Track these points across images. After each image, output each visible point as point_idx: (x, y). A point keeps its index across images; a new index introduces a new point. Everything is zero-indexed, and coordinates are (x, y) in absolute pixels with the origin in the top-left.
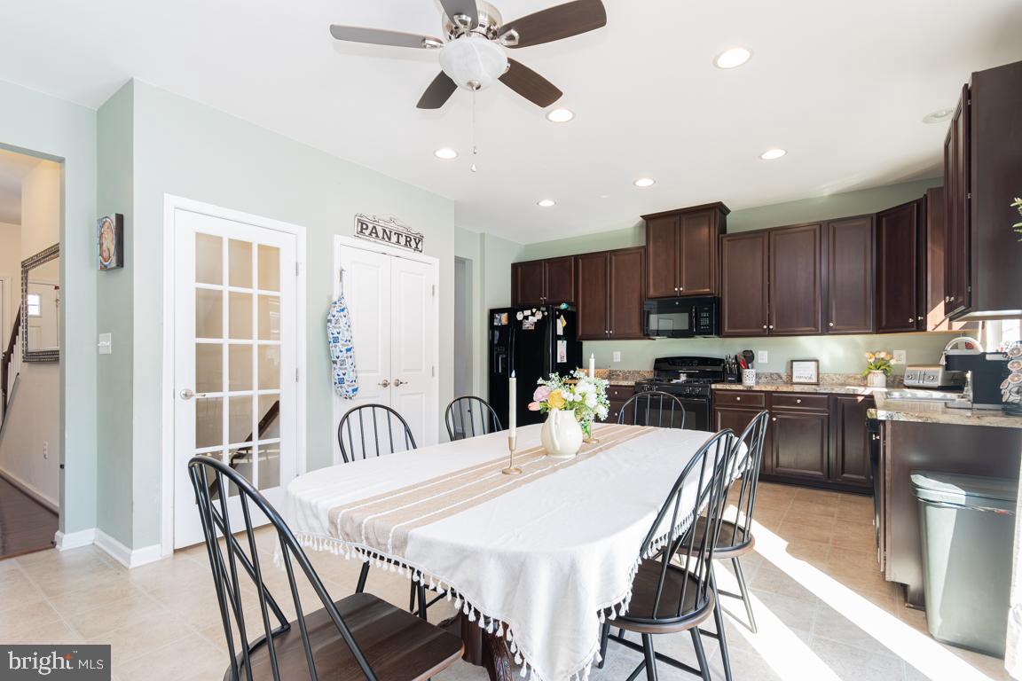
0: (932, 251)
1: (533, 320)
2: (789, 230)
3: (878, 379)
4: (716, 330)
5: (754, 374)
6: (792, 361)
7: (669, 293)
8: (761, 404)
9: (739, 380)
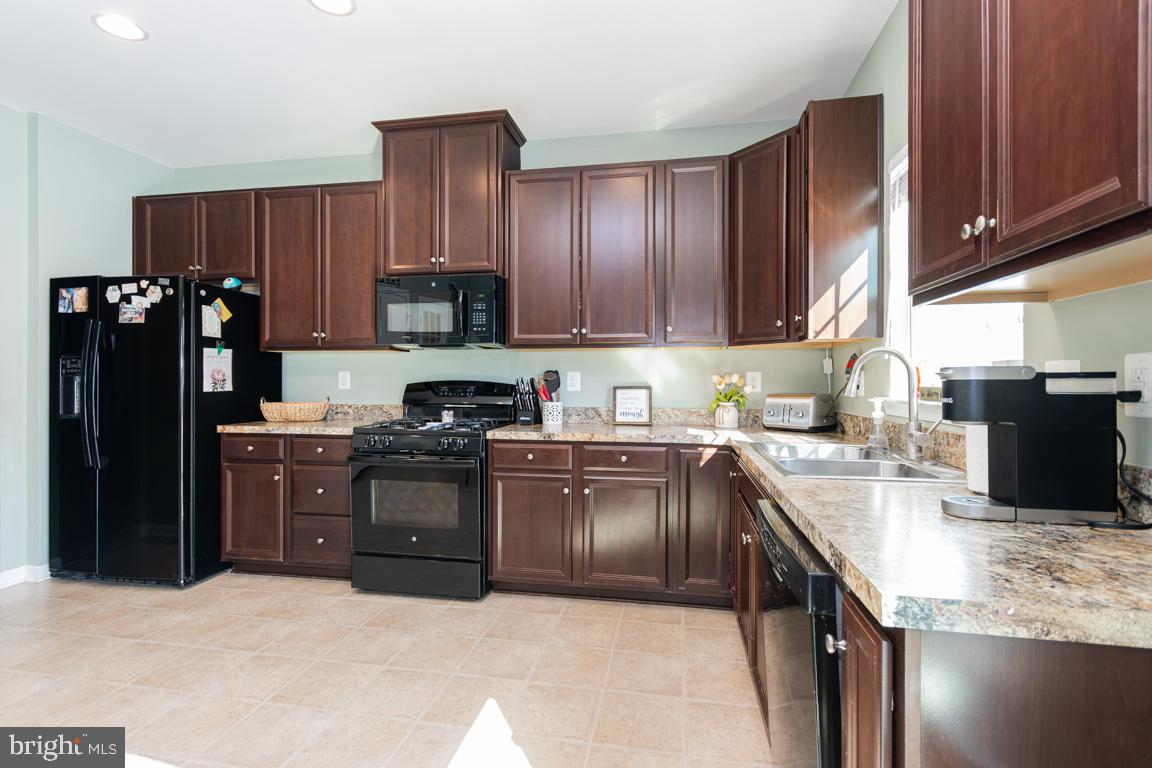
0: (815, 206)
1: (141, 304)
2: (611, 172)
3: (728, 414)
4: (500, 334)
5: (560, 409)
6: (615, 388)
7: (423, 266)
8: (567, 464)
9: (538, 420)
